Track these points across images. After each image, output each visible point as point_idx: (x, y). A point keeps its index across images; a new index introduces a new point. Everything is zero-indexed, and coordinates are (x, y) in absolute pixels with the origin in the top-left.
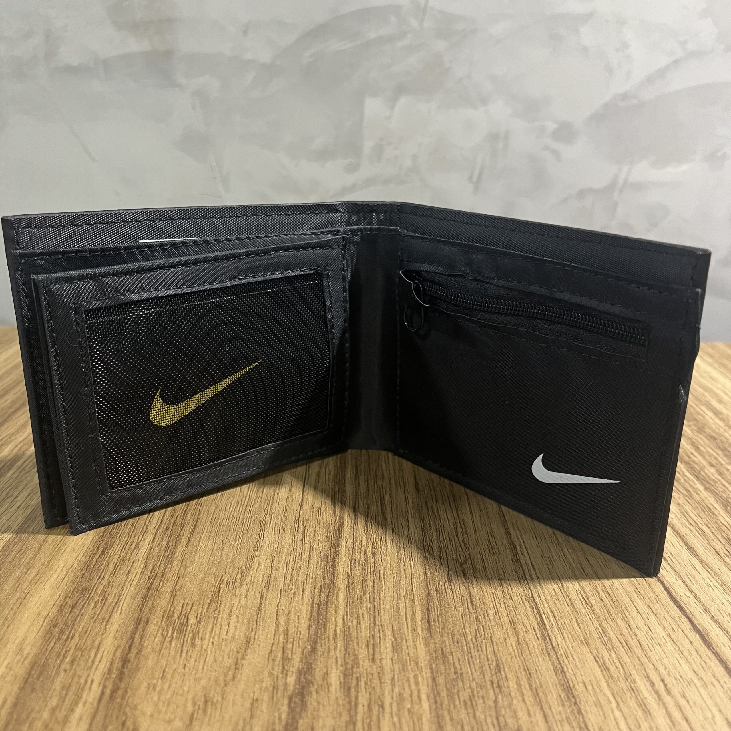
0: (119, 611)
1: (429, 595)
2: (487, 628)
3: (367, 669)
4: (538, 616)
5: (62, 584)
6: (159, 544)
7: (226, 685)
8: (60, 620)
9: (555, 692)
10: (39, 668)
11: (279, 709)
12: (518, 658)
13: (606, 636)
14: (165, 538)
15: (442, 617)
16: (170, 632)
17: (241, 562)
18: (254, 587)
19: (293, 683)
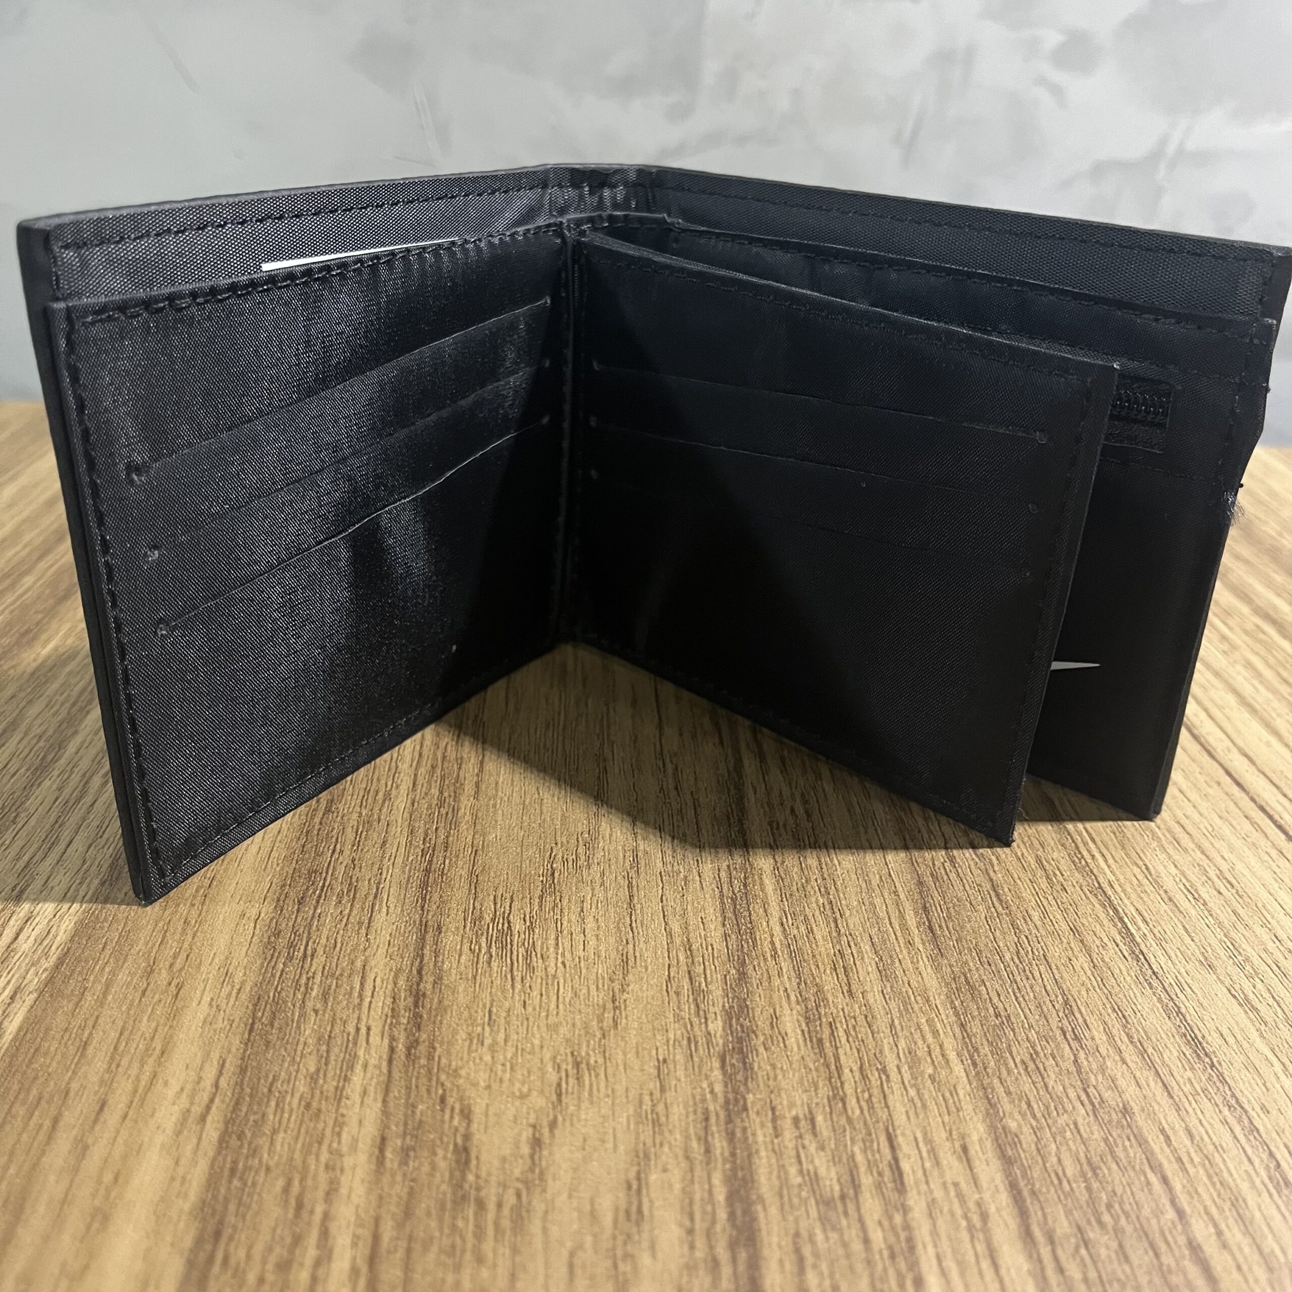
0: (384, 910)
1: (920, 883)
2: (1035, 939)
3: (843, 1010)
4: (1116, 920)
5: (270, 863)
6: (426, 794)
7: (604, 1036)
8: (284, 925)
9: (1174, 1047)
10: (268, 1006)
11: (707, 1077)
12: (1098, 989)
13: (1240, 953)
14: (433, 784)
15: (952, 921)
16: (484, 945)
17: (580, 824)
18: (613, 867)
19: (720, 1032)
